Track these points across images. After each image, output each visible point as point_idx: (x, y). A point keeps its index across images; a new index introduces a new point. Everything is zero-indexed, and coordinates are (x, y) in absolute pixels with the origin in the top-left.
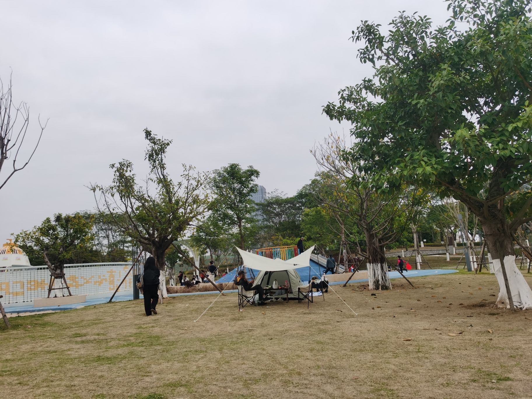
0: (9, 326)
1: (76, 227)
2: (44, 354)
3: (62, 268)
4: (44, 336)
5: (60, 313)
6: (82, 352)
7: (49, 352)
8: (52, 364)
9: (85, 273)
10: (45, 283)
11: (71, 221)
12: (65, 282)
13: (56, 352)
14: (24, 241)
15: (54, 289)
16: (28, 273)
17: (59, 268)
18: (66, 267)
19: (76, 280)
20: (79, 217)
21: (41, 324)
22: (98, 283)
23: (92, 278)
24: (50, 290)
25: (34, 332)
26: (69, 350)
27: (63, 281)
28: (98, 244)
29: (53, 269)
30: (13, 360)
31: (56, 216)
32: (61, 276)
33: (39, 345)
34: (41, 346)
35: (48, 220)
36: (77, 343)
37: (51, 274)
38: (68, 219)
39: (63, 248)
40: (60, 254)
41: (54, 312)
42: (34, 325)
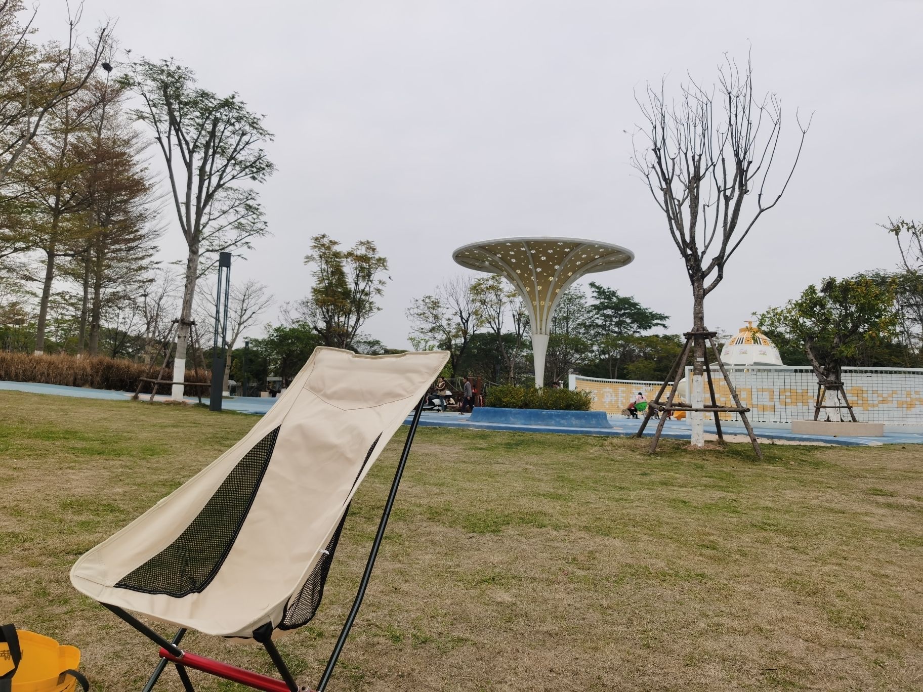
0: (762, 457)
1: (863, 300)
2: (824, 512)
3: (838, 374)
4: (818, 482)
5: (841, 449)
6: (892, 523)
7: (831, 510)
8: (840, 530)
9: (879, 385)
10: (809, 394)
11: (853, 289)
12: (845, 397)
13: (844, 513)
14: (772, 324)
15: (825, 407)
16: (780, 377)
17: (833, 373)
18: (846, 372)
19: (864, 395)
20: (867, 283)
21: (810, 463)
22: (905, 406)
23: (894, 395)
24: (818, 408)
25: (800, 473)
26: (866, 514)
27: (840, 395)
28: (902, 332)
29: (823, 374)
30: (777, 510)
31: (826, 282)
32: (837, 386)
33: (813, 495)
34: (817, 498)
35: (812, 289)
36: (878, 504)
37: (818, 381)
38: (846, 288)
39: (840, 338)
40: (833, 348)
41: (829, 445)
42: (799, 461)
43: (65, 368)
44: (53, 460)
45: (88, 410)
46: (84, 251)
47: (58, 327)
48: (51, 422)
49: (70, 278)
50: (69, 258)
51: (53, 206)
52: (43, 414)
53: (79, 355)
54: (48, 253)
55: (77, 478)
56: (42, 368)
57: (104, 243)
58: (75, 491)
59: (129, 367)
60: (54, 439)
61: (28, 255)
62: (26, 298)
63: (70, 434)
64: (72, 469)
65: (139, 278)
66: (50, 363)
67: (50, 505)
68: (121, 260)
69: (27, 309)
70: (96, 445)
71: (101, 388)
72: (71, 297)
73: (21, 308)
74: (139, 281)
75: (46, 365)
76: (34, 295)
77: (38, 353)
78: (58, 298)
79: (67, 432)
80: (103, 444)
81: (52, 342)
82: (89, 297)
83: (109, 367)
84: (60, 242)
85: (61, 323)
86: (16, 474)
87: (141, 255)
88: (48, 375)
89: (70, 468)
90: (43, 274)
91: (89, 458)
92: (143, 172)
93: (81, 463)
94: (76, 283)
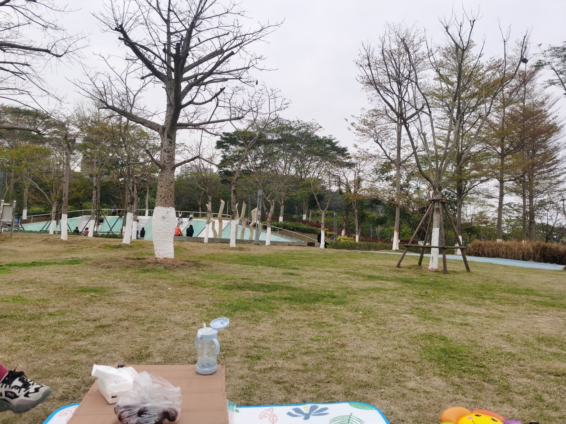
43: (516, 249)
44: (523, 308)
45: (536, 276)
46: (521, 176)
47: (508, 224)
48: (515, 283)
49: (513, 194)
50: (512, 182)
51: (500, 152)
52: (509, 278)
53: (523, 241)
54: (499, 180)
55: (542, 321)
56: (503, 249)
57: (533, 169)
58: (544, 330)
59: (558, 248)
60: (520, 294)
61: (487, 184)
62: (488, 209)
63: (529, 291)
64: (537, 315)
65: (557, 189)
66: (507, 247)
67: (529, 337)
68: (545, 178)
69: (489, 215)
70: (548, 300)
71: (541, 262)
72: (515, 205)
73: (485, 215)
74: (558, 190)
75: (505, 248)
76: (493, 206)
77: (499, 241)
78: (507, 207)
79: (527, 290)
80: (553, 299)
81: (506, 234)
82: (527, 204)
83: (545, 248)
84: (506, 173)
85: (510, 222)
86: (503, 315)
87: (558, 173)
88: (507, 253)
89: (535, 314)
90: (498, 194)
91: (545, 308)
92: (554, 120)
93: (541, 311)
94: (518, 197)
